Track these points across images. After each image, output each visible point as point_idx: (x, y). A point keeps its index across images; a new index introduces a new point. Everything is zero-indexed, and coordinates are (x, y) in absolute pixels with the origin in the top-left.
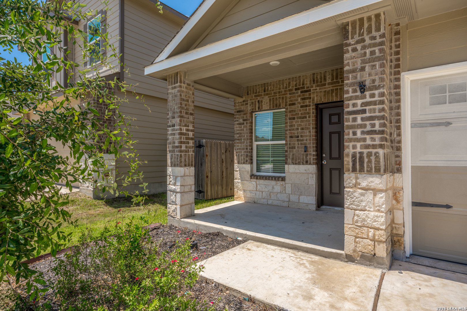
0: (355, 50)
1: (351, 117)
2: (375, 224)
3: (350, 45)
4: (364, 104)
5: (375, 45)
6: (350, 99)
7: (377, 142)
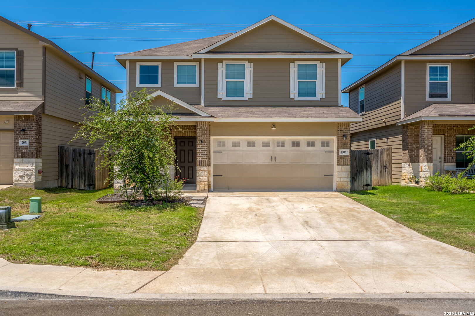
0: (200, 130)
1: (199, 150)
2: (205, 180)
3: (198, 128)
4: (202, 146)
5: (205, 130)
6: (198, 144)
7: (205, 157)
